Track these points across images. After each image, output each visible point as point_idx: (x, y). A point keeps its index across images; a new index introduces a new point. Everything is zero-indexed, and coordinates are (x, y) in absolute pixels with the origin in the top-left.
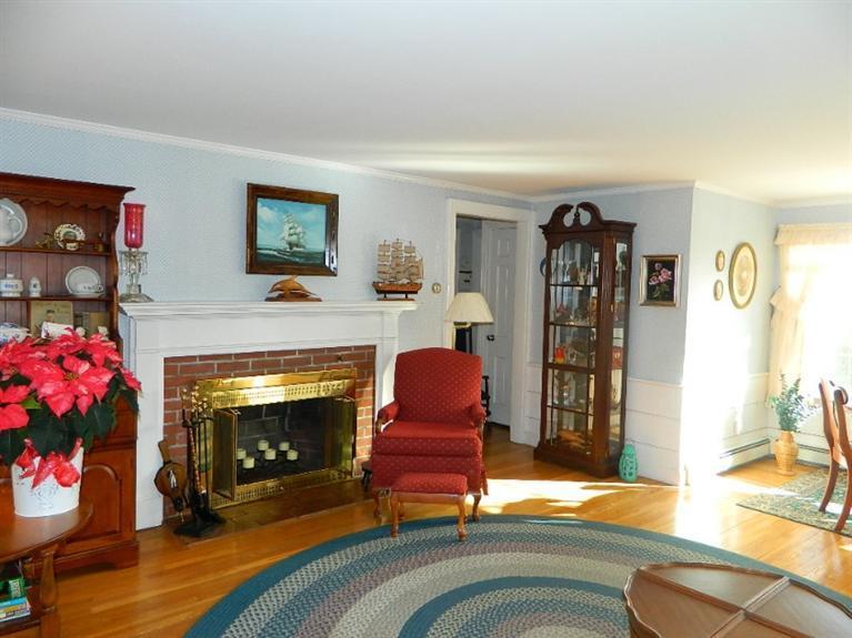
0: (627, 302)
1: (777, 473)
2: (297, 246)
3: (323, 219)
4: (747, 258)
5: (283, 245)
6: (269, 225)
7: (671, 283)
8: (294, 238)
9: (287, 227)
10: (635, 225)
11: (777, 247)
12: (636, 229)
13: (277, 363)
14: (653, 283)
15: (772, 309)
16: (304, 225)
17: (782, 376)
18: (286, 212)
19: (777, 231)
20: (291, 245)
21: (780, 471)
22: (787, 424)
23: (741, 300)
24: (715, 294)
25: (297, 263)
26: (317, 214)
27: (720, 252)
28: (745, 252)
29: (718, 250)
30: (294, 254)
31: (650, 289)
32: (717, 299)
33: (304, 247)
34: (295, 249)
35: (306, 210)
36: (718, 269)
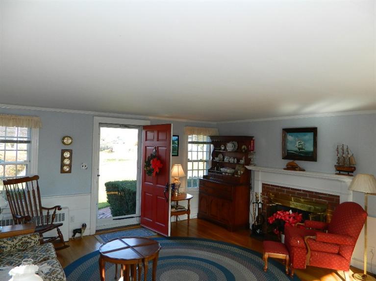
2: (302, 149)
3: (312, 138)
5: (297, 149)
6: (291, 142)
8: (300, 146)
9: (297, 143)
13: (294, 193)
16: (305, 141)
18: (297, 137)
20: (299, 149)
25: (301, 156)
26: (309, 136)
30: (301, 152)
33: (304, 149)
34: (301, 150)
35: (305, 135)
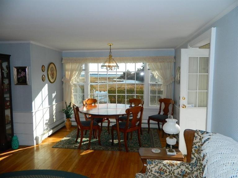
0: (10, 84)
1: (66, 131)
4: (52, 67)
7: (25, 77)
10: (10, 55)
11: (62, 64)
12: (10, 57)
14: (19, 77)
15: (62, 82)
17: (66, 103)
19: (62, 59)
21: (67, 131)
22: (68, 117)
23: (52, 81)
24: (42, 80)
27: (43, 66)
28: (52, 65)
29: (42, 65)
31: (18, 79)
32: (43, 81)
36: (43, 71)
